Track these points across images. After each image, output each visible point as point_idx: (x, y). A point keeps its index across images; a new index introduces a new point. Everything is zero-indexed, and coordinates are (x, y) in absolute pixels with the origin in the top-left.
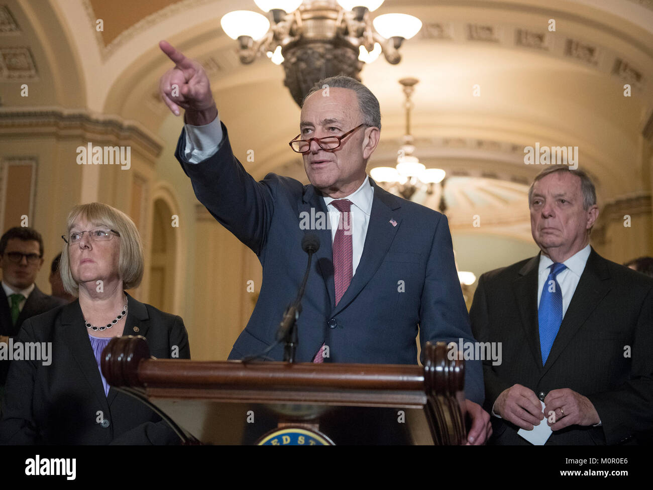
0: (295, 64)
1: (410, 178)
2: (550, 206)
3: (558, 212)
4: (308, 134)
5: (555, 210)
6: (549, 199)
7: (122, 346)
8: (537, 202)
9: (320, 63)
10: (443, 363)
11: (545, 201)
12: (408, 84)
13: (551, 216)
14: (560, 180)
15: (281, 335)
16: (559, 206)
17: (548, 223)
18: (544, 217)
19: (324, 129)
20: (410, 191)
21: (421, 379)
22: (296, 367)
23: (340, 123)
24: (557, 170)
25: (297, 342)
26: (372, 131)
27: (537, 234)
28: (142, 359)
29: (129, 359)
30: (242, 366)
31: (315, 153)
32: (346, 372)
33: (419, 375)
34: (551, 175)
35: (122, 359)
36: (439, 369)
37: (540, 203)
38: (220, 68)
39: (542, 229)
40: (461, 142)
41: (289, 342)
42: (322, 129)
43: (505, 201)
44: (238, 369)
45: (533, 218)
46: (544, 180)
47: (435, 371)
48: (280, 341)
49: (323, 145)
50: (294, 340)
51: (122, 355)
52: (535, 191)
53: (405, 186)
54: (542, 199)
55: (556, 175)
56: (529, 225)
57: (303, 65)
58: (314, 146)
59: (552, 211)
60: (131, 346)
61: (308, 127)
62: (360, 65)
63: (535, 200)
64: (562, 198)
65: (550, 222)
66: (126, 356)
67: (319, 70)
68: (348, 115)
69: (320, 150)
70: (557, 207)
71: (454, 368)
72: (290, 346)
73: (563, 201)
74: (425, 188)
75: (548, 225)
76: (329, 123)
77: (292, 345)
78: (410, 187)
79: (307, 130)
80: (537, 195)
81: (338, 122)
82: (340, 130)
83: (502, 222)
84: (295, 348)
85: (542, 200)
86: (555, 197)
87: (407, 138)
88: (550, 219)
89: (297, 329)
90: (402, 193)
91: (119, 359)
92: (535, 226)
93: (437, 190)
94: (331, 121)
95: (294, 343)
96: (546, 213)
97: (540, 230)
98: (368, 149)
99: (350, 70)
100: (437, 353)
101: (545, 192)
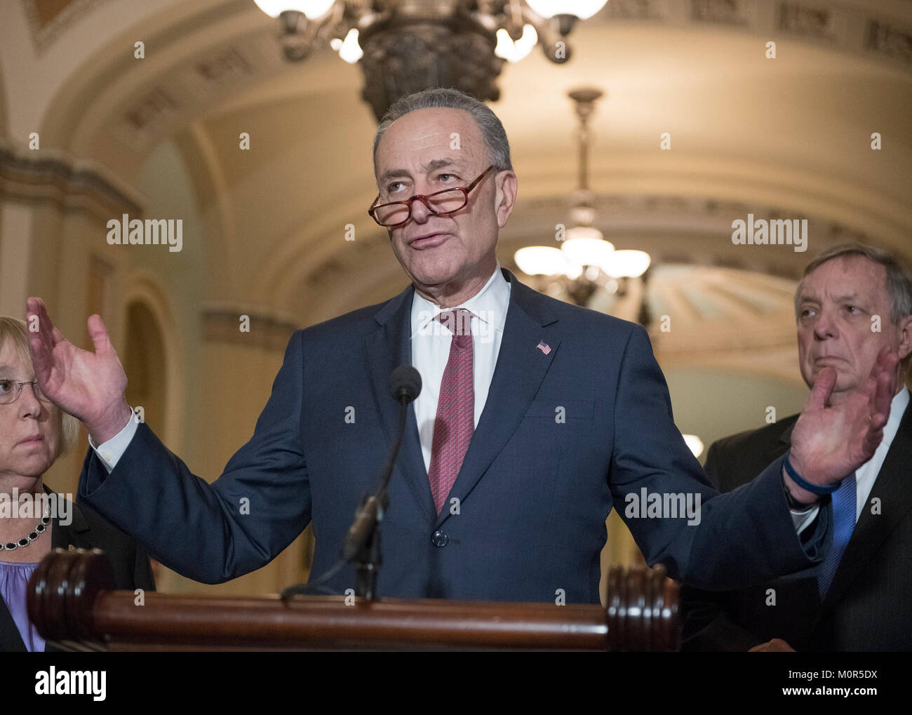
0: (382, 62)
1: (586, 268)
2: (829, 317)
3: (843, 327)
4: (396, 192)
5: (839, 326)
6: (828, 306)
7: (65, 567)
8: (807, 313)
9: (428, 60)
10: (642, 602)
11: (821, 309)
12: (585, 99)
13: (831, 336)
14: (845, 271)
15: (350, 550)
16: (845, 318)
17: (826, 348)
18: (819, 338)
19: (430, 179)
20: (585, 290)
21: (602, 630)
22: (378, 607)
23: (458, 165)
24: (841, 254)
25: (379, 561)
26: (505, 180)
27: (809, 369)
28: (101, 592)
29: (78, 591)
30: (279, 605)
31: (421, 222)
32: (466, 616)
33: (598, 622)
34: (830, 264)
35: (65, 591)
36: (635, 612)
37: (813, 314)
38: (247, 67)
39: (817, 359)
40: (679, 203)
41: (365, 562)
42: (427, 178)
43: (756, 309)
44: (274, 610)
45: (801, 341)
46: (818, 272)
47: (628, 618)
48: (349, 562)
49: (434, 207)
50: (374, 556)
51: (65, 584)
52: (804, 292)
53: (577, 282)
54: (816, 306)
55: (839, 262)
56: (794, 353)
57: (395, 64)
58: (419, 210)
59: (833, 326)
60: (82, 568)
61: (397, 180)
62: (496, 64)
63: (806, 308)
64: (850, 303)
65: (829, 347)
66: (73, 584)
67: (424, 72)
68: (468, 150)
69: (430, 215)
70: (842, 320)
71: (661, 610)
72: (367, 570)
73: (850, 309)
74: (612, 287)
75: (826, 351)
76: (439, 167)
77: (370, 567)
78: (587, 284)
79: (396, 185)
80: (807, 300)
81: (454, 164)
82: (458, 178)
83: (750, 348)
84: (375, 573)
85: (816, 309)
86: (837, 301)
87: (582, 196)
88: (830, 341)
89: (379, 539)
90: (573, 295)
91: (60, 591)
92: (805, 354)
93: (635, 290)
94: (443, 164)
95: (374, 564)
96: (822, 331)
97: (812, 361)
98: (503, 211)
99: (480, 72)
100: (632, 583)
101: (820, 293)
